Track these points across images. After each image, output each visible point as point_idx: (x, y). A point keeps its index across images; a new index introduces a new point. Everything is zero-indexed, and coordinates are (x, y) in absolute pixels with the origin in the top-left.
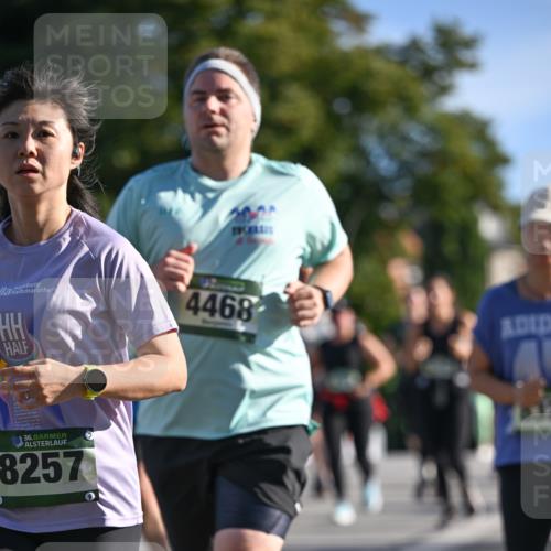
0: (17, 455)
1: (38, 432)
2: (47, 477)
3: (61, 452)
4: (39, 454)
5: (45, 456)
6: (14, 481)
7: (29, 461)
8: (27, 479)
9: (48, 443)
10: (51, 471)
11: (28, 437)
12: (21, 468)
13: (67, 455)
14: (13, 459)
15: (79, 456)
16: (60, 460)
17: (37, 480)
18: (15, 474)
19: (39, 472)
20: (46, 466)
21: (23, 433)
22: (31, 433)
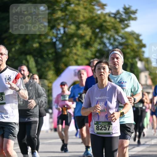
0: (100, 126)
1: (103, 122)
2: (104, 129)
3: (107, 126)
4: (103, 126)
5: (104, 126)
6: (99, 130)
7: (101, 127)
8: (101, 130)
9: (105, 124)
10: (105, 129)
11: (101, 123)
12: (100, 128)
13: (108, 126)
14: (99, 126)
15: (110, 126)
16: (107, 127)
17: (102, 130)
18: (99, 129)
19: (103, 129)
20: (104, 128)
21: (101, 122)
22: (102, 122)
